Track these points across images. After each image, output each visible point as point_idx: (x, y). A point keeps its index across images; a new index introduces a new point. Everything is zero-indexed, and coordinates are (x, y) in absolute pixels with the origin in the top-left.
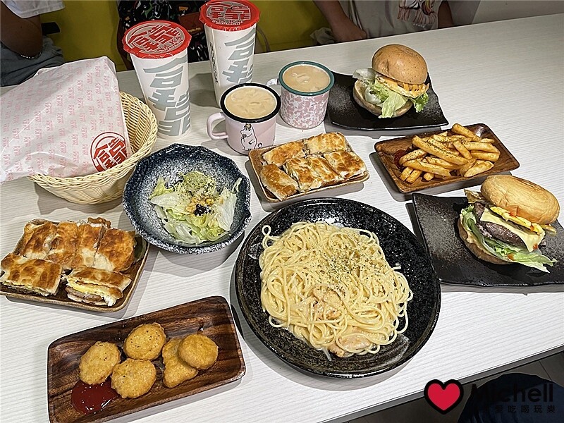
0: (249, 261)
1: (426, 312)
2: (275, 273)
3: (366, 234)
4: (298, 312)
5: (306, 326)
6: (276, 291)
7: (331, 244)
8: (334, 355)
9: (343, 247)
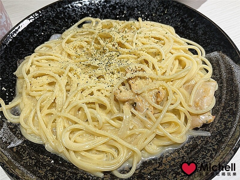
0: (17, 152)
1: (195, 26)
2: (60, 129)
3: (84, 23)
4: (132, 132)
5: (154, 135)
6: (85, 143)
7: (72, 52)
8: (205, 126)
9: (84, 44)
